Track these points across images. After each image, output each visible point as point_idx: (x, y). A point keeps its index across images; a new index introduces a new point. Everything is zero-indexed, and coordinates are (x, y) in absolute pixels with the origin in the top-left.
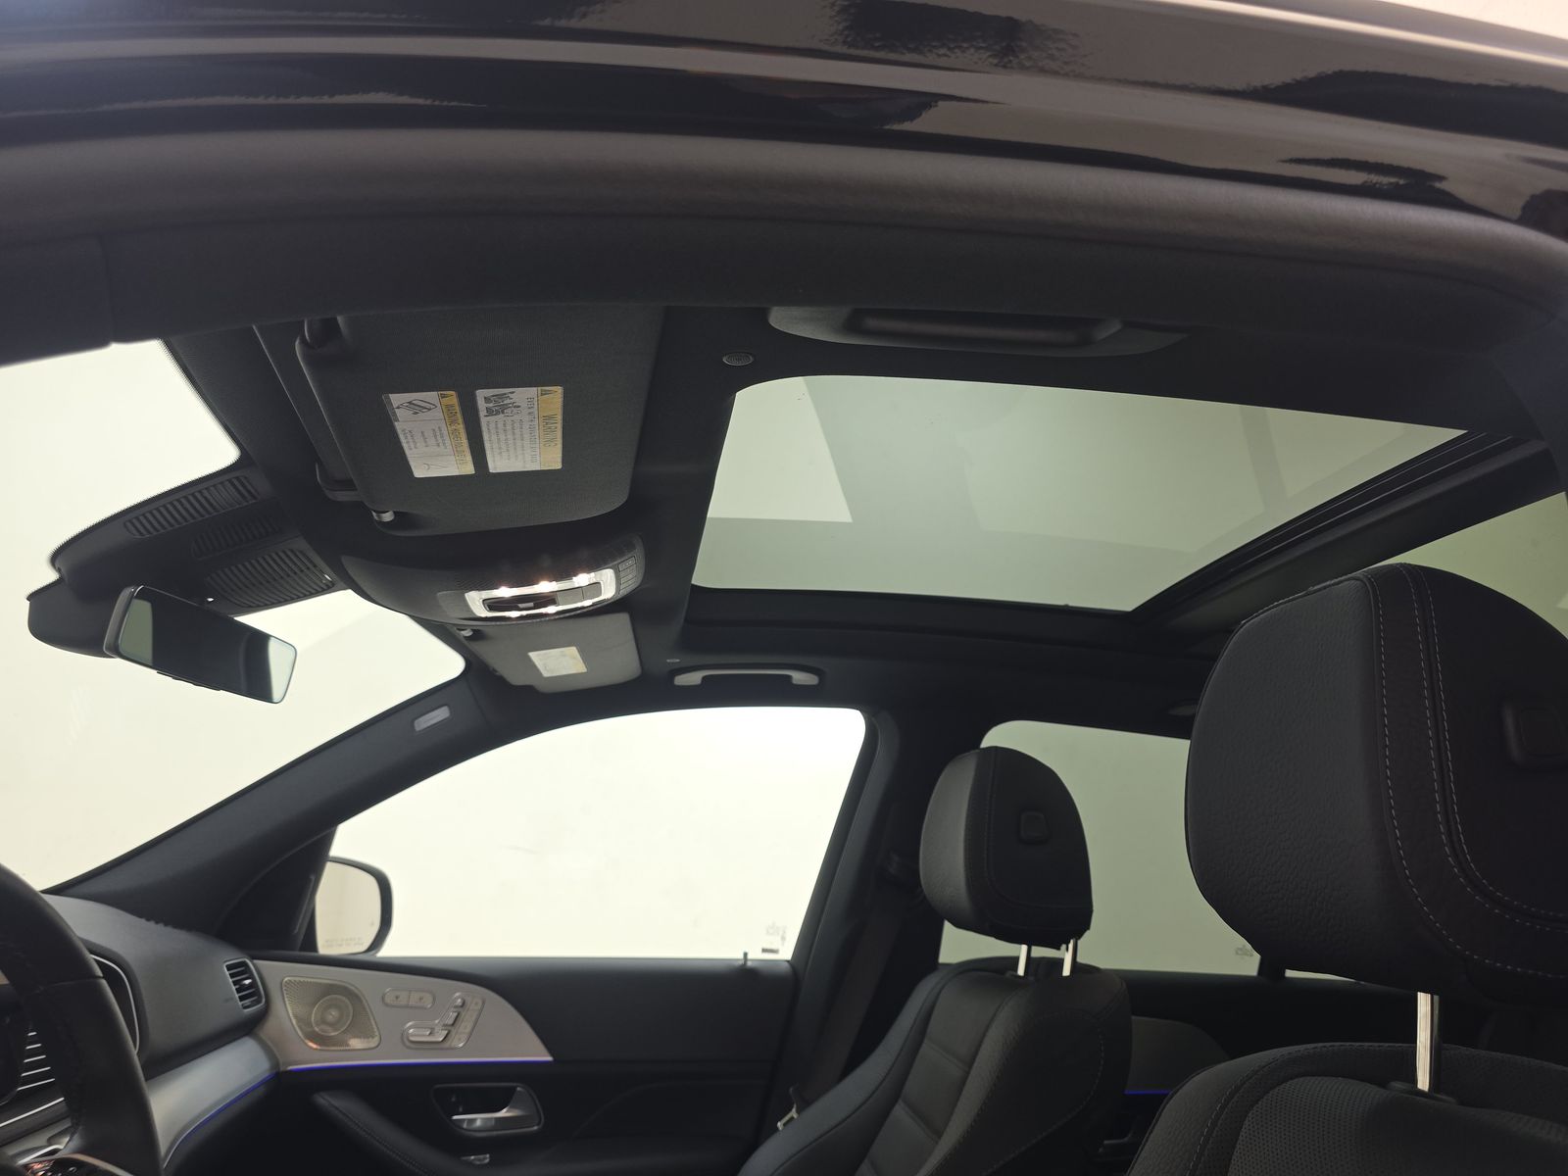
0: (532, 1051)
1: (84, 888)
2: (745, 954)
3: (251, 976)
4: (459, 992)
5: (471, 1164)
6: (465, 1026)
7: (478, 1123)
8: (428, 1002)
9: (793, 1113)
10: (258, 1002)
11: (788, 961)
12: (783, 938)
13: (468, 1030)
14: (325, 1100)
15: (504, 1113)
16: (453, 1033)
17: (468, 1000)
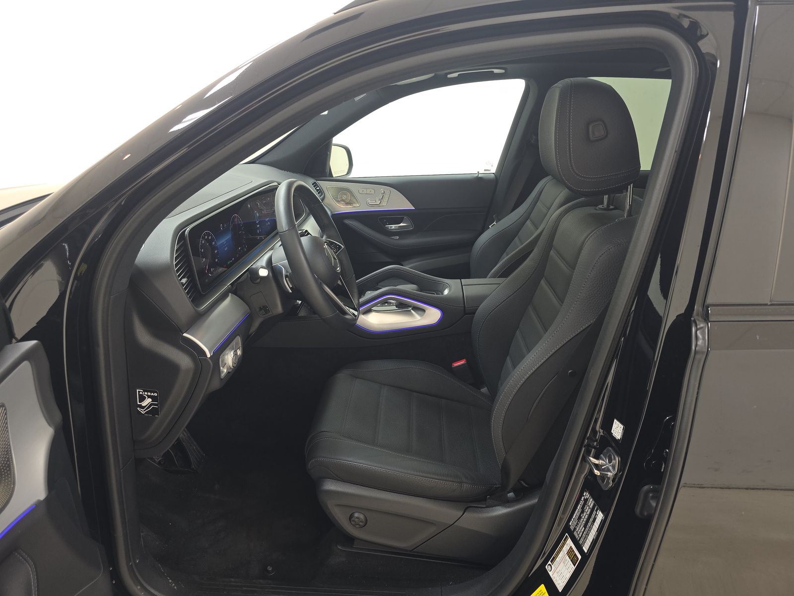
0: (407, 206)
1: (260, 161)
2: (478, 172)
3: (319, 187)
4: (382, 188)
5: (393, 238)
6: (386, 199)
7: (393, 227)
8: (373, 192)
9: (495, 223)
10: (322, 194)
11: (494, 173)
12: (492, 166)
13: (387, 200)
14: (347, 222)
15: (402, 224)
16: (382, 201)
17: (385, 191)
